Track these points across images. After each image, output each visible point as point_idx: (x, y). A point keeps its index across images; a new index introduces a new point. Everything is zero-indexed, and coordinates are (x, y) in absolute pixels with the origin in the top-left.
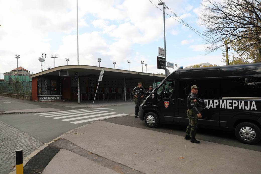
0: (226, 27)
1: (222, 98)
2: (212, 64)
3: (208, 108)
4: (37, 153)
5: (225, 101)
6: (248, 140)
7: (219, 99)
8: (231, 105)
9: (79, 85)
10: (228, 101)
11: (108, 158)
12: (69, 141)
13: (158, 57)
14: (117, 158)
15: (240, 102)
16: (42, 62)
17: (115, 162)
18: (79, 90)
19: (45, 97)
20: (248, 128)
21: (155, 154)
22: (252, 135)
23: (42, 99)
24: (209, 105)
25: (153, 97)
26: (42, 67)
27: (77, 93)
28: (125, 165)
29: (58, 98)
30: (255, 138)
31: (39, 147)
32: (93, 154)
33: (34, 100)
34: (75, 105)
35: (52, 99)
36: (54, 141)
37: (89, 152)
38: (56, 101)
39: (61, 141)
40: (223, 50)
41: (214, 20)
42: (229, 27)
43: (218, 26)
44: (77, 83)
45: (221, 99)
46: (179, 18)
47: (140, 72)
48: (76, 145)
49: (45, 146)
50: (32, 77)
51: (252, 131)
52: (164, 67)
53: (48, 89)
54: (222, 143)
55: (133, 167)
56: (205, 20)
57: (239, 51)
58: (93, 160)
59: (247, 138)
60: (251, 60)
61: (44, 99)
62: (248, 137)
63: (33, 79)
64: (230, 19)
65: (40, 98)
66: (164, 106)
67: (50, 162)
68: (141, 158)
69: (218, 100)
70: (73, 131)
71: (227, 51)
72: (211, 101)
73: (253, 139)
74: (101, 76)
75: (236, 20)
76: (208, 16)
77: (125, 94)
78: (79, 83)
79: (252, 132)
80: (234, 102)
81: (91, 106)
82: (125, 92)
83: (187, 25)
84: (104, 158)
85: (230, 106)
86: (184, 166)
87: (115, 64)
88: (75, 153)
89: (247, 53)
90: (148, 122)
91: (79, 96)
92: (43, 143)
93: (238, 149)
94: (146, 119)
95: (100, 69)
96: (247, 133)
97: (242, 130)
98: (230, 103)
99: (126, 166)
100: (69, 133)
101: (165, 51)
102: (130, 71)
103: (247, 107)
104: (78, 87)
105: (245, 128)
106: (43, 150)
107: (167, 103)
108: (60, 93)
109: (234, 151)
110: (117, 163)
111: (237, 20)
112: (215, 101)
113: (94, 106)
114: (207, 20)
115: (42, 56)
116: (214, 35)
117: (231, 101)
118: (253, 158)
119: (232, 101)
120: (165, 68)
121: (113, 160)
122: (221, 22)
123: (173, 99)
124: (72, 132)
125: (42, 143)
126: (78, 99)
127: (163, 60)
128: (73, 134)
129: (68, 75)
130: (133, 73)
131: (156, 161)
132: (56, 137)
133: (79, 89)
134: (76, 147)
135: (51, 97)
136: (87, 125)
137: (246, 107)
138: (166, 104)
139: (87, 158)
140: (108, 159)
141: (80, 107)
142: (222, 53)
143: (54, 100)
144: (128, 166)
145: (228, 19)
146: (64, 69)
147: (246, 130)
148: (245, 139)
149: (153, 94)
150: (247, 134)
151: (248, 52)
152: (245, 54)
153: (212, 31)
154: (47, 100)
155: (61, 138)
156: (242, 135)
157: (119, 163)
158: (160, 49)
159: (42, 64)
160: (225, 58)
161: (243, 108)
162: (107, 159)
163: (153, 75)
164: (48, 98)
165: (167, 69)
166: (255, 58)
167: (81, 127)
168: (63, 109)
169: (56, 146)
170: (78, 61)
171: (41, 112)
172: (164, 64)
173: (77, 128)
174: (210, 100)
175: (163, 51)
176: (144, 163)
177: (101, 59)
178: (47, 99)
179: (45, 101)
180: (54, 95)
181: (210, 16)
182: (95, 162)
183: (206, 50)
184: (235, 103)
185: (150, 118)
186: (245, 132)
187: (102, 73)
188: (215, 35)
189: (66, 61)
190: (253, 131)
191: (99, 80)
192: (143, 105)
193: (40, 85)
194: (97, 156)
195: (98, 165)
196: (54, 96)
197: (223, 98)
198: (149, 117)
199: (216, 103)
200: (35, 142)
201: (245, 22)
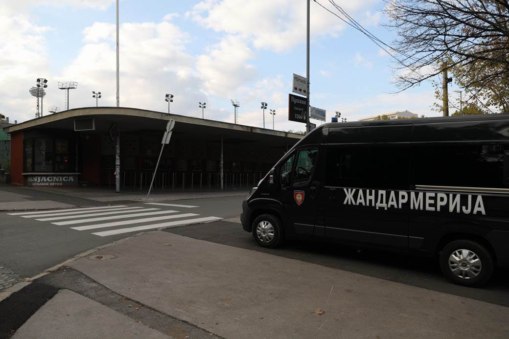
0: (442, 34)
1: (416, 187)
2: (417, 115)
3: (386, 209)
4: (5, 298)
5: (421, 195)
6: (466, 278)
7: (408, 188)
8: (432, 202)
9: (118, 151)
10: (428, 195)
11: (161, 310)
12: (82, 273)
13: (291, 96)
14: (180, 310)
15: (451, 196)
16: (38, 97)
17: (176, 319)
18: (119, 164)
19: (41, 176)
20: (465, 252)
21: (264, 303)
22: (474, 268)
23: (34, 182)
24: (387, 202)
25: (271, 181)
26: (38, 109)
27: (114, 170)
28: (195, 324)
29: (71, 179)
30: (479, 274)
31: (11, 285)
32: (130, 301)
33: (15, 184)
34: (109, 196)
35: (56, 182)
36: (47, 273)
37: (122, 296)
38: (66, 185)
39: (63, 273)
40: (436, 85)
41: (417, 17)
42: (448, 35)
43: (426, 32)
44: (114, 148)
45: (414, 189)
46: (340, 9)
47: (255, 128)
48: (95, 282)
49: (25, 283)
50: (11, 130)
51: (474, 258)
52: (305, 118)
53: (47, 159)
54: (411, 284)
55: (212, 328)
56: (398, 17)
57: (471, 88)
58: (128, 314)
59: (464, 273)
60: (497, 107)
61: (39, 181)
62: (466, 271)
63: (14, 134)
64: (451, 17)
65: (30, 179)
66: (294, 201)
67: (30, 317)
68: (233, 310)
69: (407, 192)
70: (94, 251)
71: (445, 87)
72: (393, 193)
73: (476, 275)
74: (168, 132)
75: (465, 20)
76: (405, 8)
77: (222, 174)
78: (118, 146)
79: (473, 261)
80: (440, 195)
81: (143, 199)
82: (222, 169)
83: (359, 26)
84: (153, 309)
85: (430, 205)
86: (320, 328)
87: (205, 107)
88: (92, 298)
89: (489, 91)
90: (260, 235)
91: (118, 177)
92: (23, 277)
93: (443, 295)
94: (256, 229)
95: (165, 118)
96: (465, 262)
97: (453, 256)
98: (430, 198)
99: (196, 327)
100: (85, 256)
101: (308, 83)
102: (237, 125)
103: (467, 209)
104: (117, 157)
105: (460, 253)
106: (18, 292)
107: (301, 196)
108: (77, 169)
109: (432, 300)
110: (179, 320)
111: (467, 20)
112: (401, 193)
113: (151, 200)
114: (401, 18)
115: (38, 83)
116: (414, 52)
117: (433, 195)
118: (468, 314)
119: (436, 195)
120: (305, 121)
121: (171, 314)
122: (432, 23)
123: (314, 188)
124: (91, 253)
125: (20, 276)
126: (117, 183)
127: (304, 103)
128: (93, 257)
129: (94, 129)
130: (240, 129)
131: (262, 318)
132: (54, 265)
133: (119, 161)
134: (95, 285)
135: (55, 178)
136: (128, 238)
137: (464, 208)
138: (299, 198)
139: (116, 310)
140: (160, 312)
141: (119, 201)
142: (435, 91)
143: (61, 184)
144: (201, 327)
145: (446, 17)
146: (85, 114)
147: (461, 256)
148: (460, 275)
149: (272, 175)
150: (464, 265)
151: (491, 90)
152: (484, 95)
153: (411, 41)
154: (45, 184)
155: (64, 267)
156: (454, 268)
157: (183, 321)
158: (297, 78)
159: (38, 103)
160: (441, 103)
161: (458, 210)
162: (158, 311)
163: (283, 135)
164: (49, 180)
165: (311, 122)
166: (505, 105)
167: (114, 244)
168: (79, 203)
169: (52, 284)
170: (118, 98)
171: (28, 210)
172: (304, 111)
173: (104, 246)
174: (391, 192)
175: (302, 84)
176: (236, 321)
177: (172, 96)
178: (45, 180)
179: (40, 186)
180: (63, 174)
181: (409, 9)
182: (133, 318)
183: (397, 84)
184: (442, 199)
185: (263, 227)
186: (460, 262)
187: (170, 126)
188: (416, 50)
189: (94, 96)
190: (477, 260)
191: (163, 142)
192: (250, 199)
193: (29, 150)
194: (137, 304)
195: (136, 324)
196: (63, 176)
197: (418, 187)
198: (263, 225)
199: (403, 197)
200: (4, 275)
201: (487, 24)
